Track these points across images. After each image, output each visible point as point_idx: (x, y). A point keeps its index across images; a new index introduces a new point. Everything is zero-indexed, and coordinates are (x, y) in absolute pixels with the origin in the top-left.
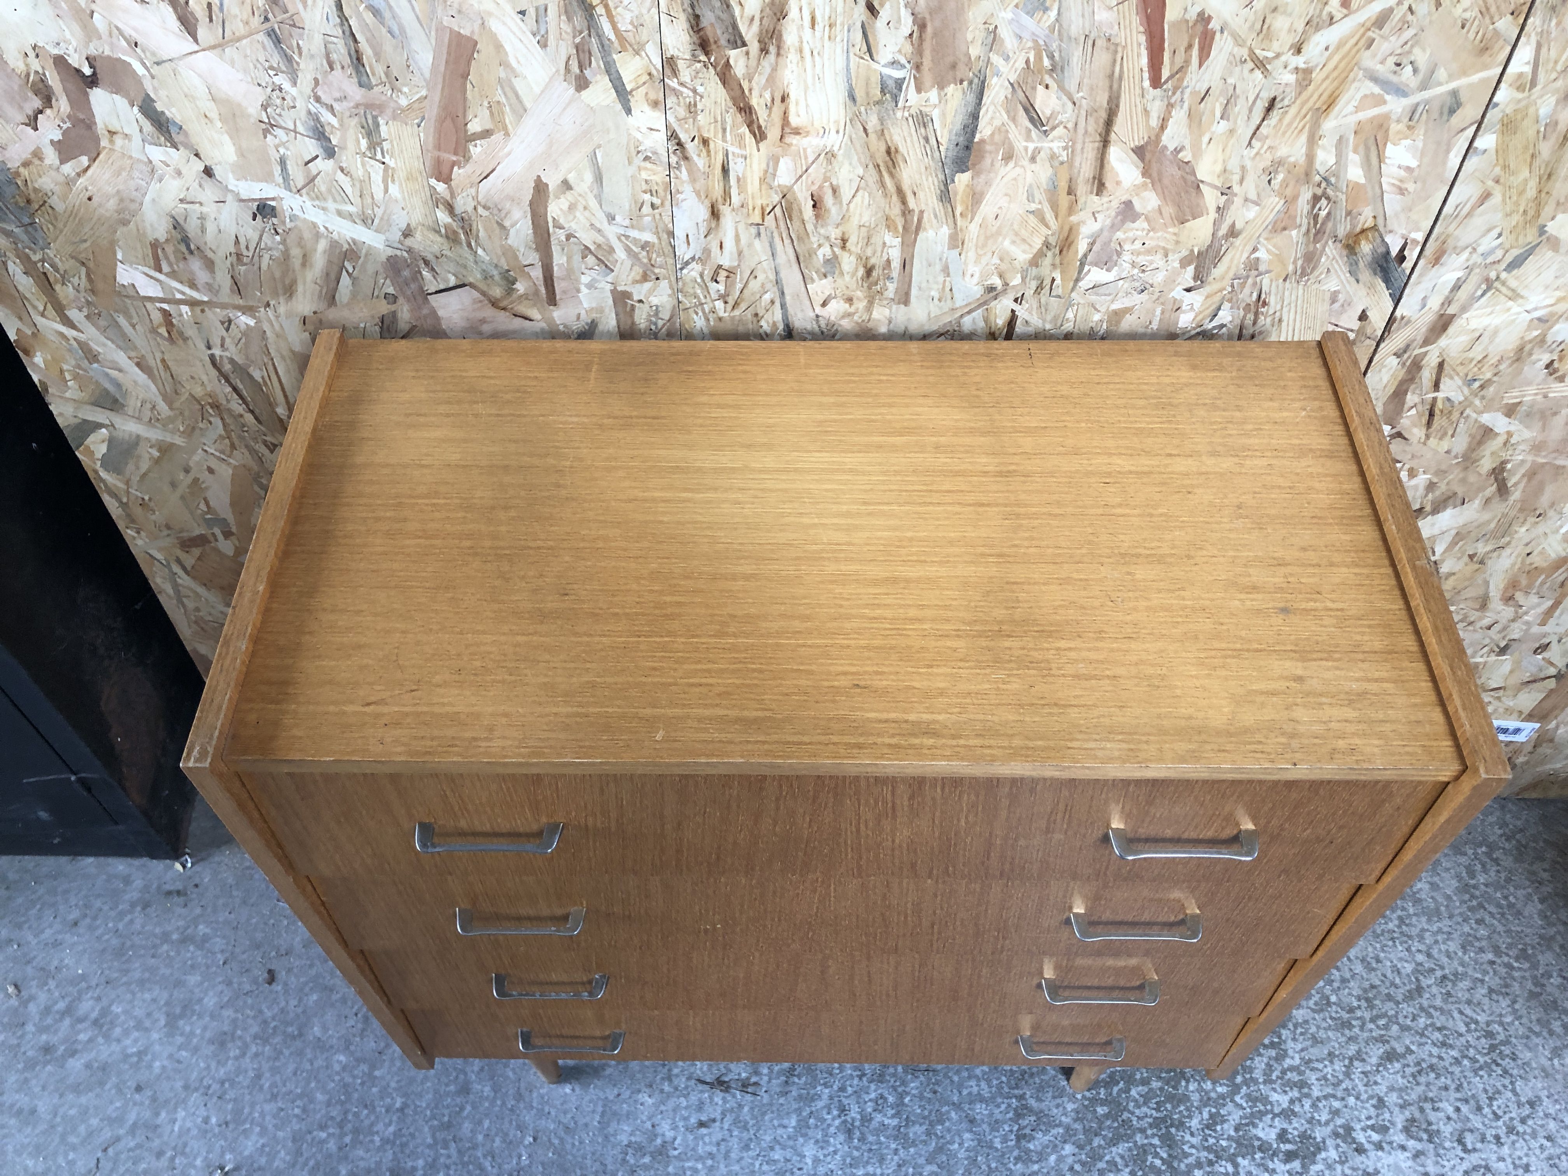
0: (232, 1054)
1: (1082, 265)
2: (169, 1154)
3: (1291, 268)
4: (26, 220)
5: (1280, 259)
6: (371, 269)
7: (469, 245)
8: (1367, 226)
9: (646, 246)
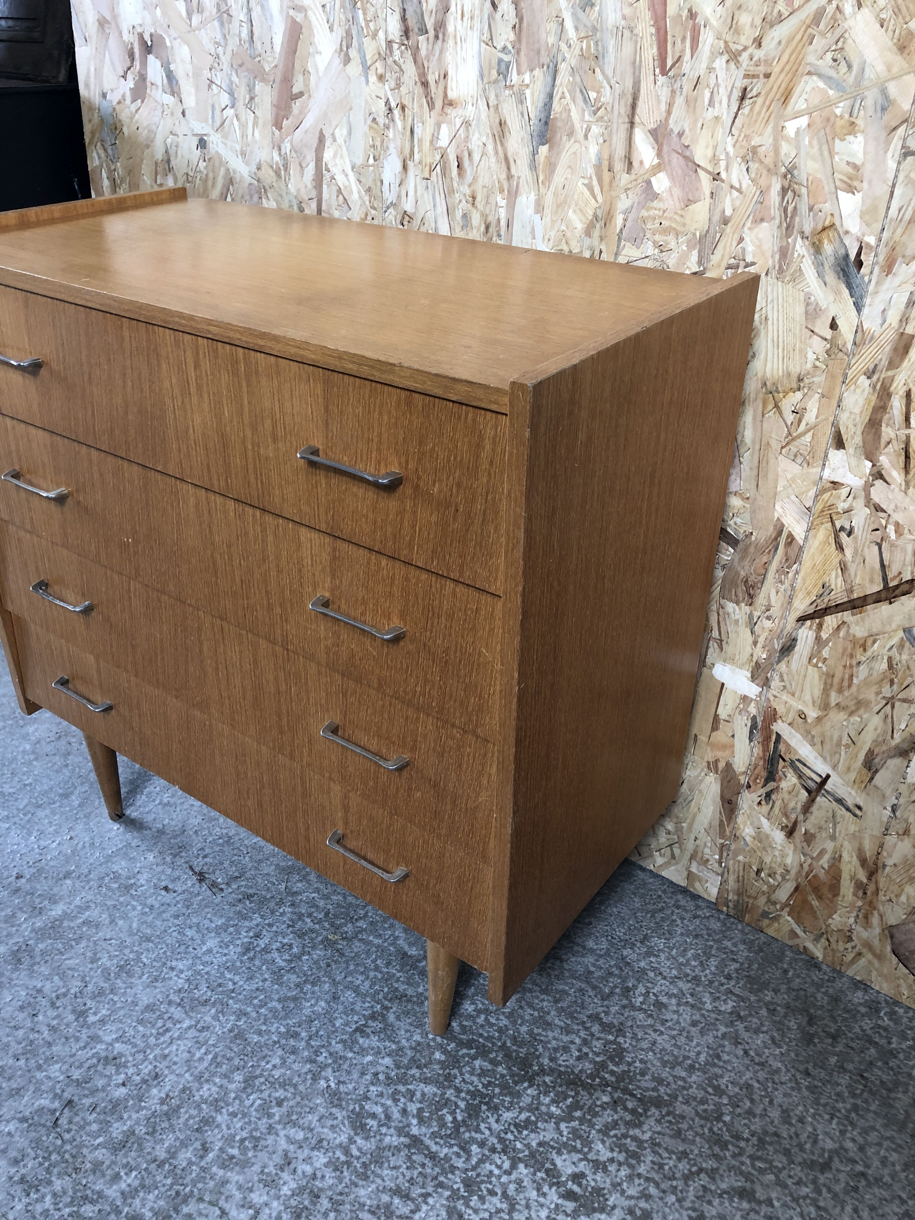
1: (619, 239)
3: (770, 262)
6: (240, 192)
7: (285, 179)
8: (827, 223)
9: (369, 189)
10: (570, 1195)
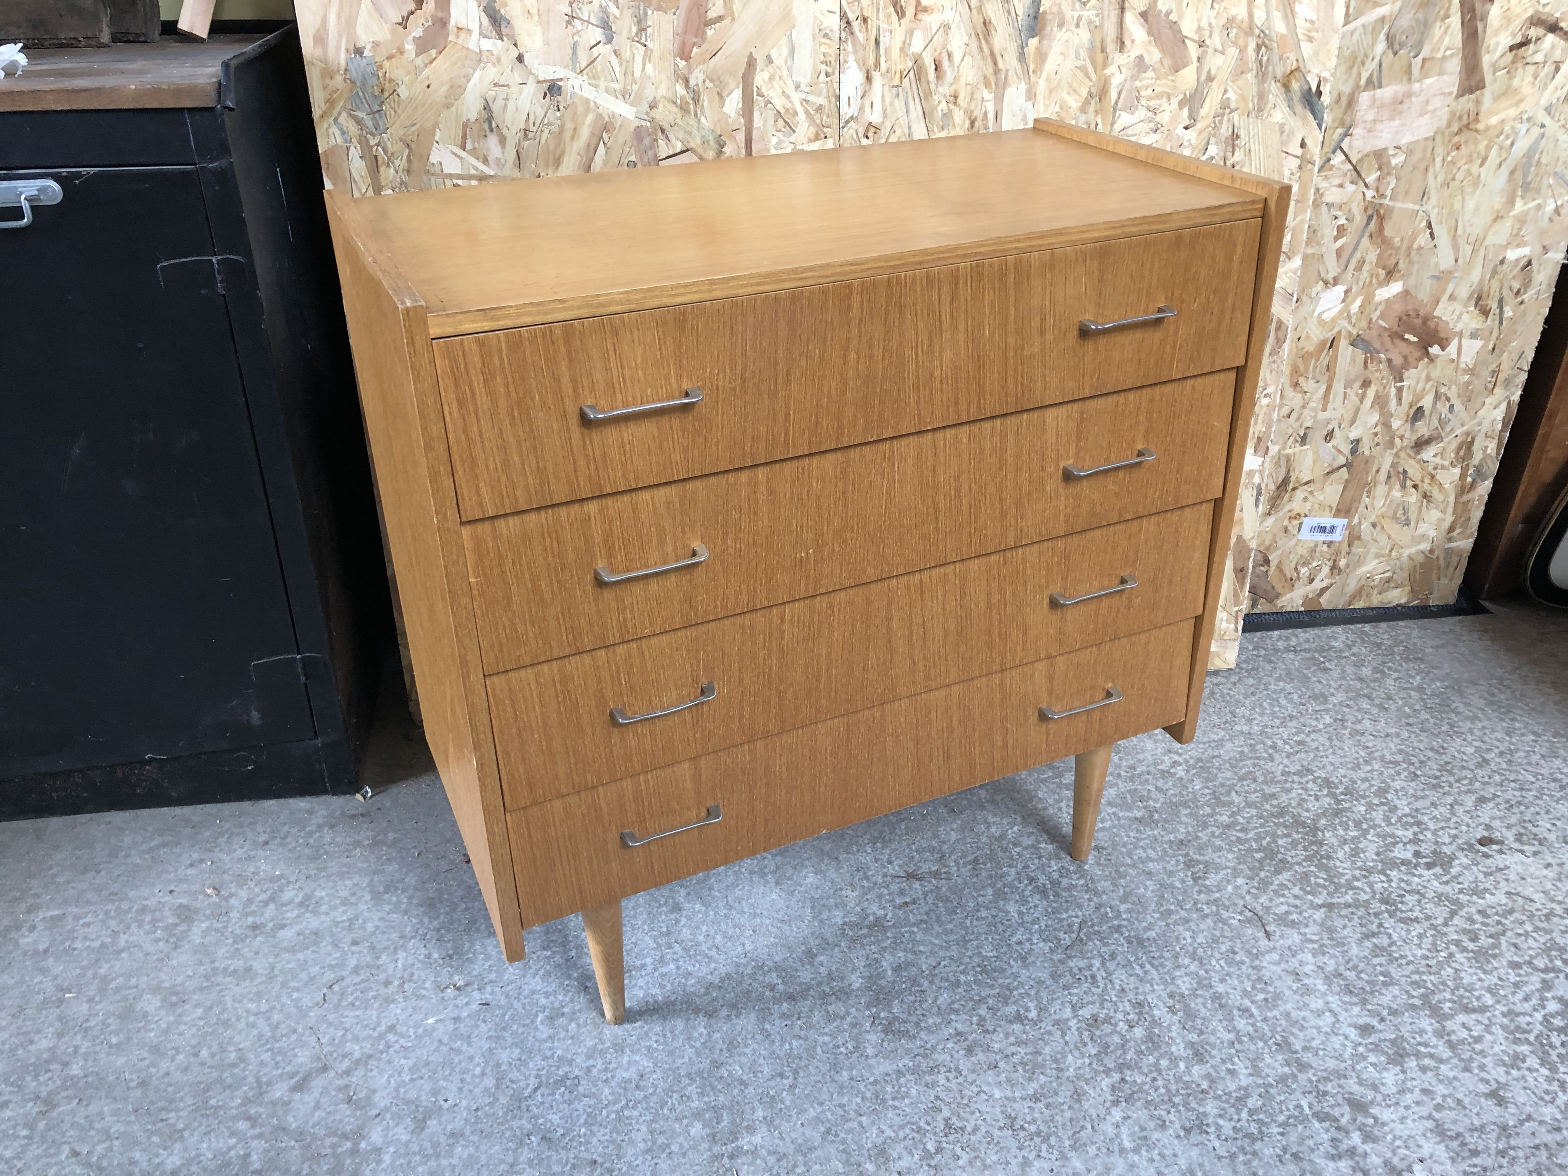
0: (442, 911)
1: (1115, 110)
2: (395, 984)
4: (376, 108)
5: (1243, 98)
8: (1294, 67)
9: (819, 109)
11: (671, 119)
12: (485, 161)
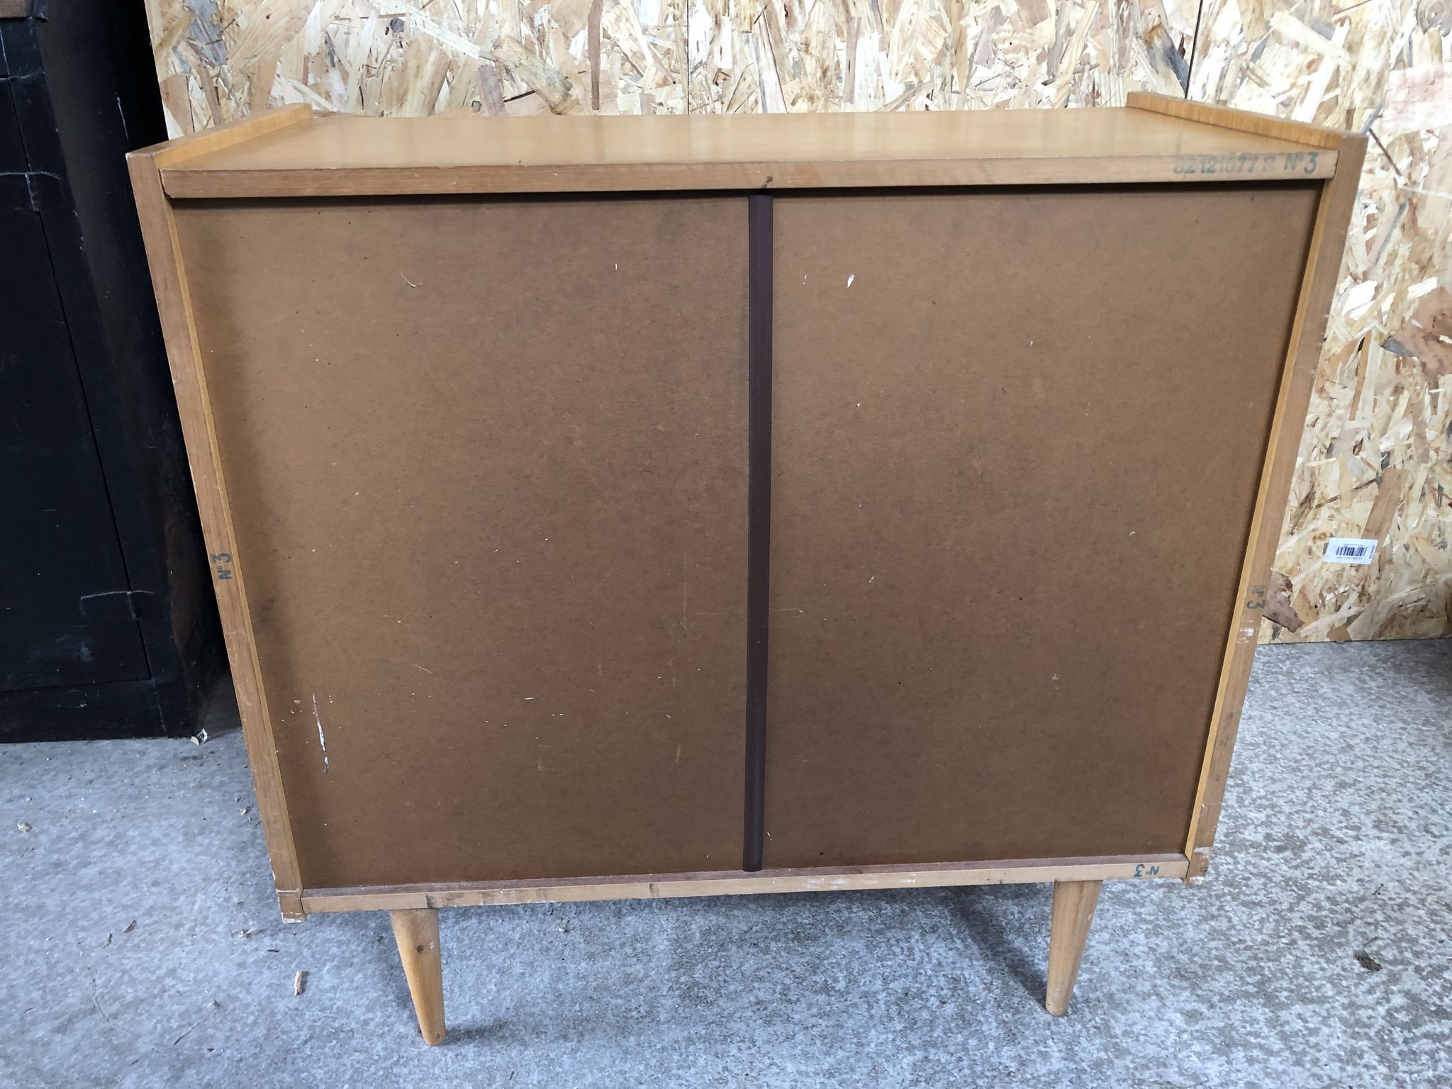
0: (252, 855)
1: (971, 63)
2: (187, 926)
3: (1111, 61)
4: (215, 38)
5: (1103, 54)
6: (465, 79)
7: (541, 54)
8: (1156, 23)
9: (668, 52)
10: (1279, 850)
11: (516, 59)
12: (328, 97)
